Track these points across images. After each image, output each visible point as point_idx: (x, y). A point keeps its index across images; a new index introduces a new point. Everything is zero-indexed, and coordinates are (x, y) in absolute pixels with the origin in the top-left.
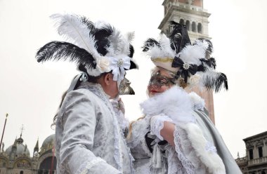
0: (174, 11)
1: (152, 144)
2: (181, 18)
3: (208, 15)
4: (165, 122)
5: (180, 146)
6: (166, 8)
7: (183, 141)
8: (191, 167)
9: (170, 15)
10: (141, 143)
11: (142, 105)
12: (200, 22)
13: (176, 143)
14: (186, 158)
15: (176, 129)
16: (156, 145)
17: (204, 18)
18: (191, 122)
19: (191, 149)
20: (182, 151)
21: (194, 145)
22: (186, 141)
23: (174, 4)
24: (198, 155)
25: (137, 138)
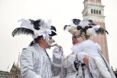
0: (88, 6)
1: (77, 66)
2: (92, 8)
3: (104, 7)
4: (85, 55)
5: (91, 66)
6: (84, 4)
7: (93, 64)
8: (96, 76)
9: (87, 7)
10: (72, 65)
11: (72, 49)
12: (100, 10)
13: (89, 65)
14: (94, 72)
15: (90, 59)
16: (80, 66)
17: (102, 8)
18: (96, 56)
19: (97, 68)
20: (92, 69)
21: (98, 66)
22: (94, 64)
23: (88, 3)
24: (100, 71)
25: (70, 63)
